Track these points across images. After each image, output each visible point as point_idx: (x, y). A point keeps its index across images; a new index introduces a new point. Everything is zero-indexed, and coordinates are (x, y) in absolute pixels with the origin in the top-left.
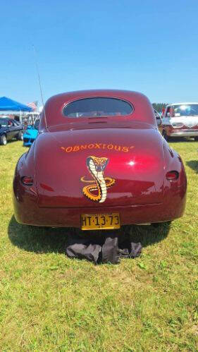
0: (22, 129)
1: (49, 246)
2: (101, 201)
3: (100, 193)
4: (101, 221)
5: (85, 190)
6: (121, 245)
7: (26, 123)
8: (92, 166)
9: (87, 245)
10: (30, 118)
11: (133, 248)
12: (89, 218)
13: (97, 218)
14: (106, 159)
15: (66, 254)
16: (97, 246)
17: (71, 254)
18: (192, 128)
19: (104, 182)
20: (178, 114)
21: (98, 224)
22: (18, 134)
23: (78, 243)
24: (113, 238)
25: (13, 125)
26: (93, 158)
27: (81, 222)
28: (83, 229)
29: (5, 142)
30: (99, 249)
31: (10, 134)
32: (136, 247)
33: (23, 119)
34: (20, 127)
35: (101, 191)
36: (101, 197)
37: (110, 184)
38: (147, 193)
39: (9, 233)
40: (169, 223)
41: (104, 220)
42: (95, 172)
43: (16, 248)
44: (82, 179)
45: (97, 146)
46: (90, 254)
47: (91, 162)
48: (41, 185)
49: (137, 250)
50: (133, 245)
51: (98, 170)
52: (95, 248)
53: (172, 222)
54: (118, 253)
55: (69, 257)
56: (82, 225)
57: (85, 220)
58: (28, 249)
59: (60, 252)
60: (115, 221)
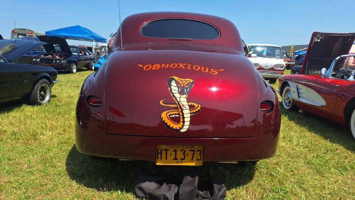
0: (94, 59)
1: (114, 183)
2: (182, 131)
3: (182, 120)
4: (180, 155)
5: (164, 116)
6: (201, 187)
7: (98, 54)
8: (174, 88)
9: (160, 183)
10: (103, 50)
11: (216, 191)
12: (166, 150)
13: (175, 151)
14: (191, 81)
15: (135, 193)
16: (173, 186)
17: (140, 194)
18: (268, 70)
19: (188, 107)
20: (255, 55)
21: (176, 159)
22: (89, 63)
23: (150, 181)
24: (193, 176)
25: (85, 54)
26: (176, 78)
27: (156, 155)
28: (158, 164)
29: (75, 71)
30: (174, 189)
31: (81, 62)
32: (219, 190)
33: (96, 49)
34: (92, 56)
35: (183, 118)
36: (183, 126)
37: (195, 111)
38: (232, 127)
39: (67, 164)
40: (255, 163)
41: (184, 154)
42: (177, 95)
43: (74, 183)
44: (161, 103)
45: (181, 65)
46: (165, 195)
47: (173, 83)
48: (111, 108)
49: (221, 193)
50: (216, 186)
51: (181, 93)
52: (170, 188)
53: (258, 163)
54: (198, 196)
55: (137, 197)
56: (156, 158)
57: (161, 153)
58: (89, 185)
59: (127, 191)
60: (197, 155)
